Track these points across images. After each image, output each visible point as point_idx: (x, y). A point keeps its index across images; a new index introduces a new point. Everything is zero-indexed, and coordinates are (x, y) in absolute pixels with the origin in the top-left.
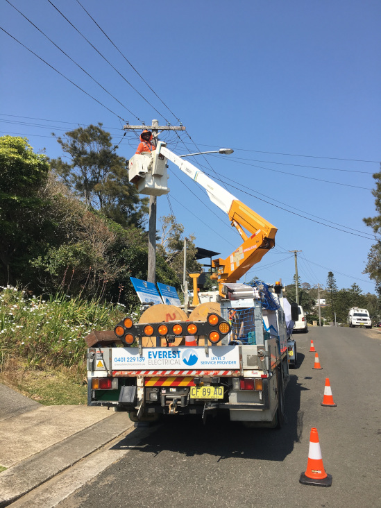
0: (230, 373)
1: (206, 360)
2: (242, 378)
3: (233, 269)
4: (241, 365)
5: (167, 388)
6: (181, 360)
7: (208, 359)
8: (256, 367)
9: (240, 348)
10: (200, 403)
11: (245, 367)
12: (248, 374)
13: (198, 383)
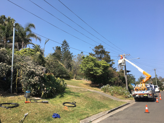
0: (148, 93)
1: (145, 92)
3: (145, 81)
5: (141, 95)
6: (142, 92)
10: (145, 96)
13: (144, 94)
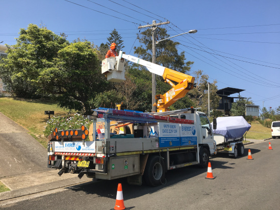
0: (92, 155)
2: (96, 157)
3: (168, 100)
4: (96, 151)
5: (73, 161)
6: (75, 148)
7: (85, 148)
8: (101, 152)
9: (96, 143)
11: (98, 152)
12: (98, 156)
